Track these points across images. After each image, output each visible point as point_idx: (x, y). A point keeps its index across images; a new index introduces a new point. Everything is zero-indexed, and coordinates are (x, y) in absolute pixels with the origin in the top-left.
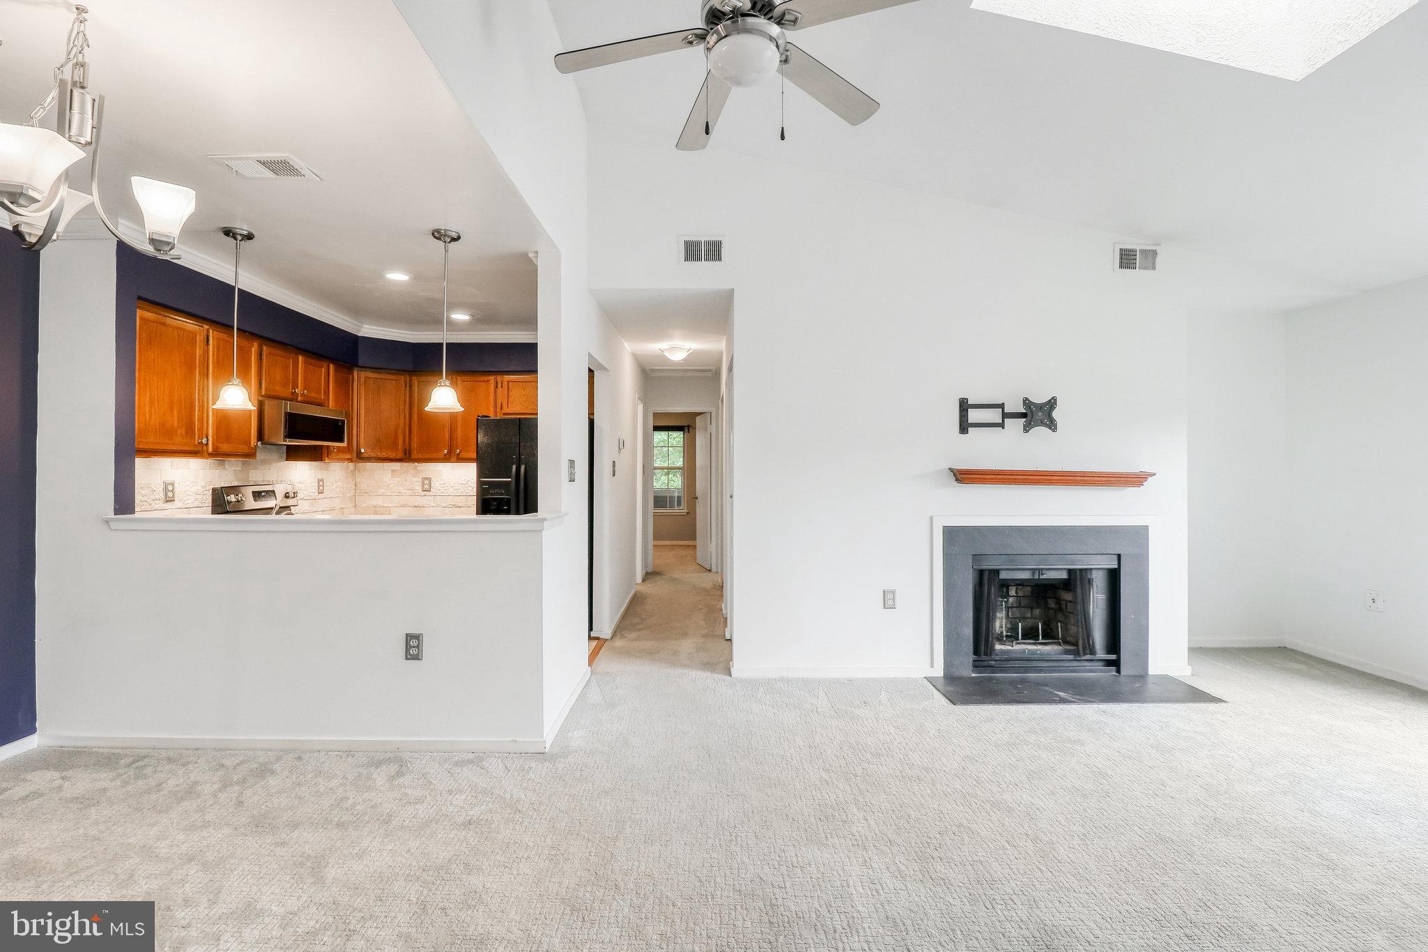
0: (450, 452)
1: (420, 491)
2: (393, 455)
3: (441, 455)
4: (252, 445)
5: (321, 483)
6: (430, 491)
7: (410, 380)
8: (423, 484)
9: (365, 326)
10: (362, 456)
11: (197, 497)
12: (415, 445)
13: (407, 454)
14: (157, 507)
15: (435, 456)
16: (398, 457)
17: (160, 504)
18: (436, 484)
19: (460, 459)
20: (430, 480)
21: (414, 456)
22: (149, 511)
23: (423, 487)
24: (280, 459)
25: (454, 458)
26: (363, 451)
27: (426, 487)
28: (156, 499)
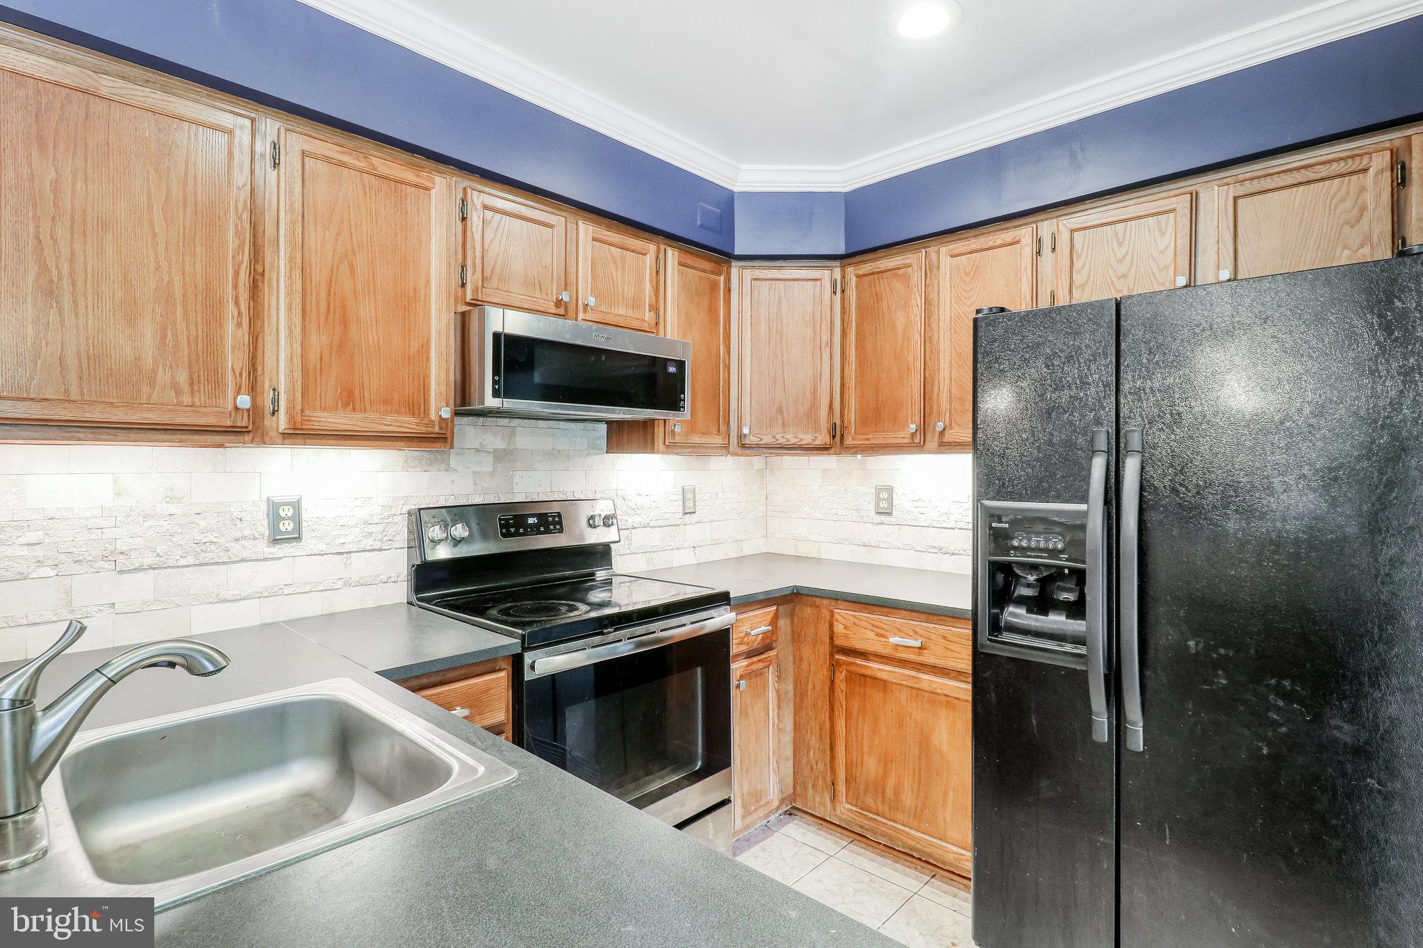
0: (924, 428)
1: (872, 513)
2: (807, 439)
3: (903, 436)
4: (433, 416)
5: (689, 495)
6: (890, 514)
7: (843, 277)
8: (878, 499)
9: (744, 166)
10: (747, 441)
11: (371, 529)
12: (852, 416)
13: (838, 437)
14: (246, 554)
15: (891, 438)
16: (818, 442)
17: (264, 549)
18: (902, 502)
19: (946, 446)
20: (890, 490)
21: (849, 441)
22: (226, 563)
23: (877, 505)
24: (592, 448)
25: (933, 443)
26: (746, 431)
27: (884, 505)
28: (245, 538)
